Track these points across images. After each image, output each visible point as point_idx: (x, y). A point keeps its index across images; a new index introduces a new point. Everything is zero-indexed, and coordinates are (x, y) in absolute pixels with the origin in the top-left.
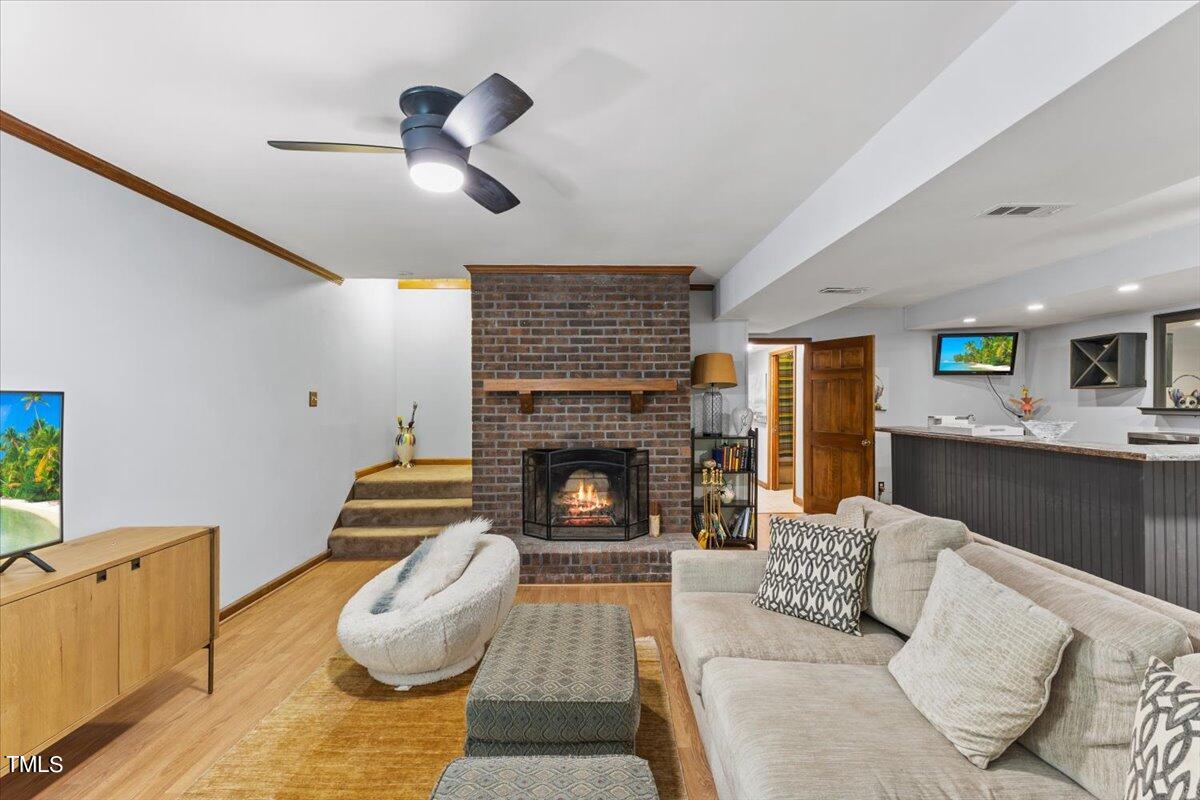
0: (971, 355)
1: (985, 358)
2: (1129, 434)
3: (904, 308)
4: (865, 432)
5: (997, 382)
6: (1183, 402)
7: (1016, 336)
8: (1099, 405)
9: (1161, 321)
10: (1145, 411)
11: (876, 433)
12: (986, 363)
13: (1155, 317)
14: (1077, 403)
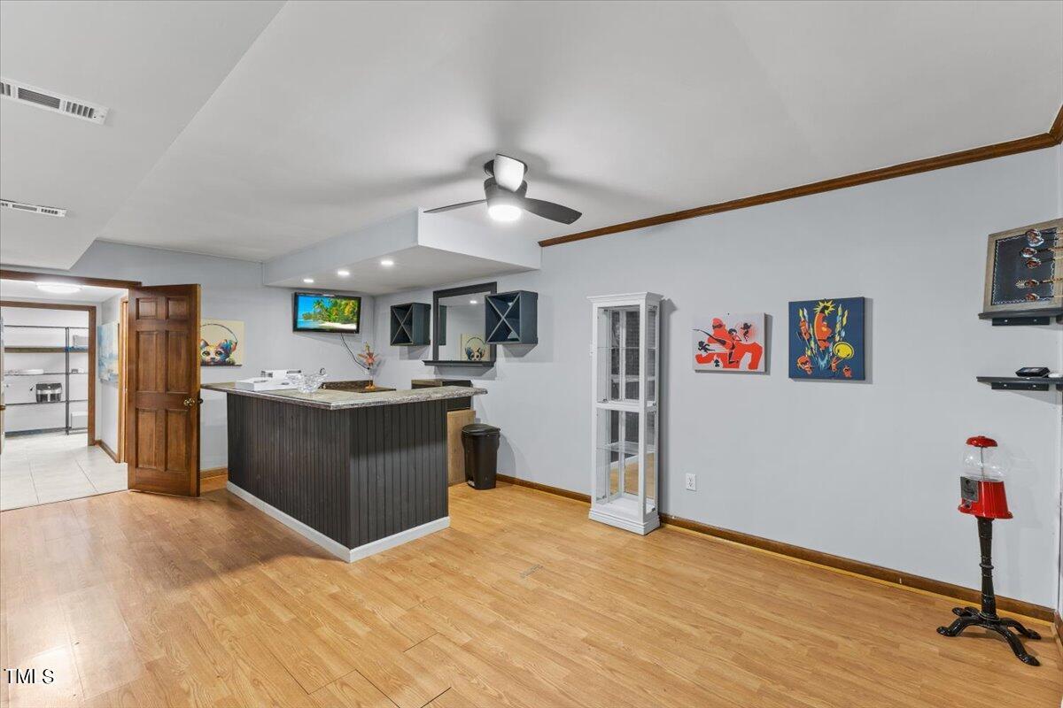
0: (320, 313)
1: (333, 317)
2: (412, 381)
3: (262, 263)
4: (190, 390)
5: (349, 339)
6: (473, 356)
7: (359, 300)
8: (410, 358)
9: (438, 294)
10: (427, 363)
11: (202, 390)
12: (335, 321)
13: (434, 292)
14: (398, 357)
